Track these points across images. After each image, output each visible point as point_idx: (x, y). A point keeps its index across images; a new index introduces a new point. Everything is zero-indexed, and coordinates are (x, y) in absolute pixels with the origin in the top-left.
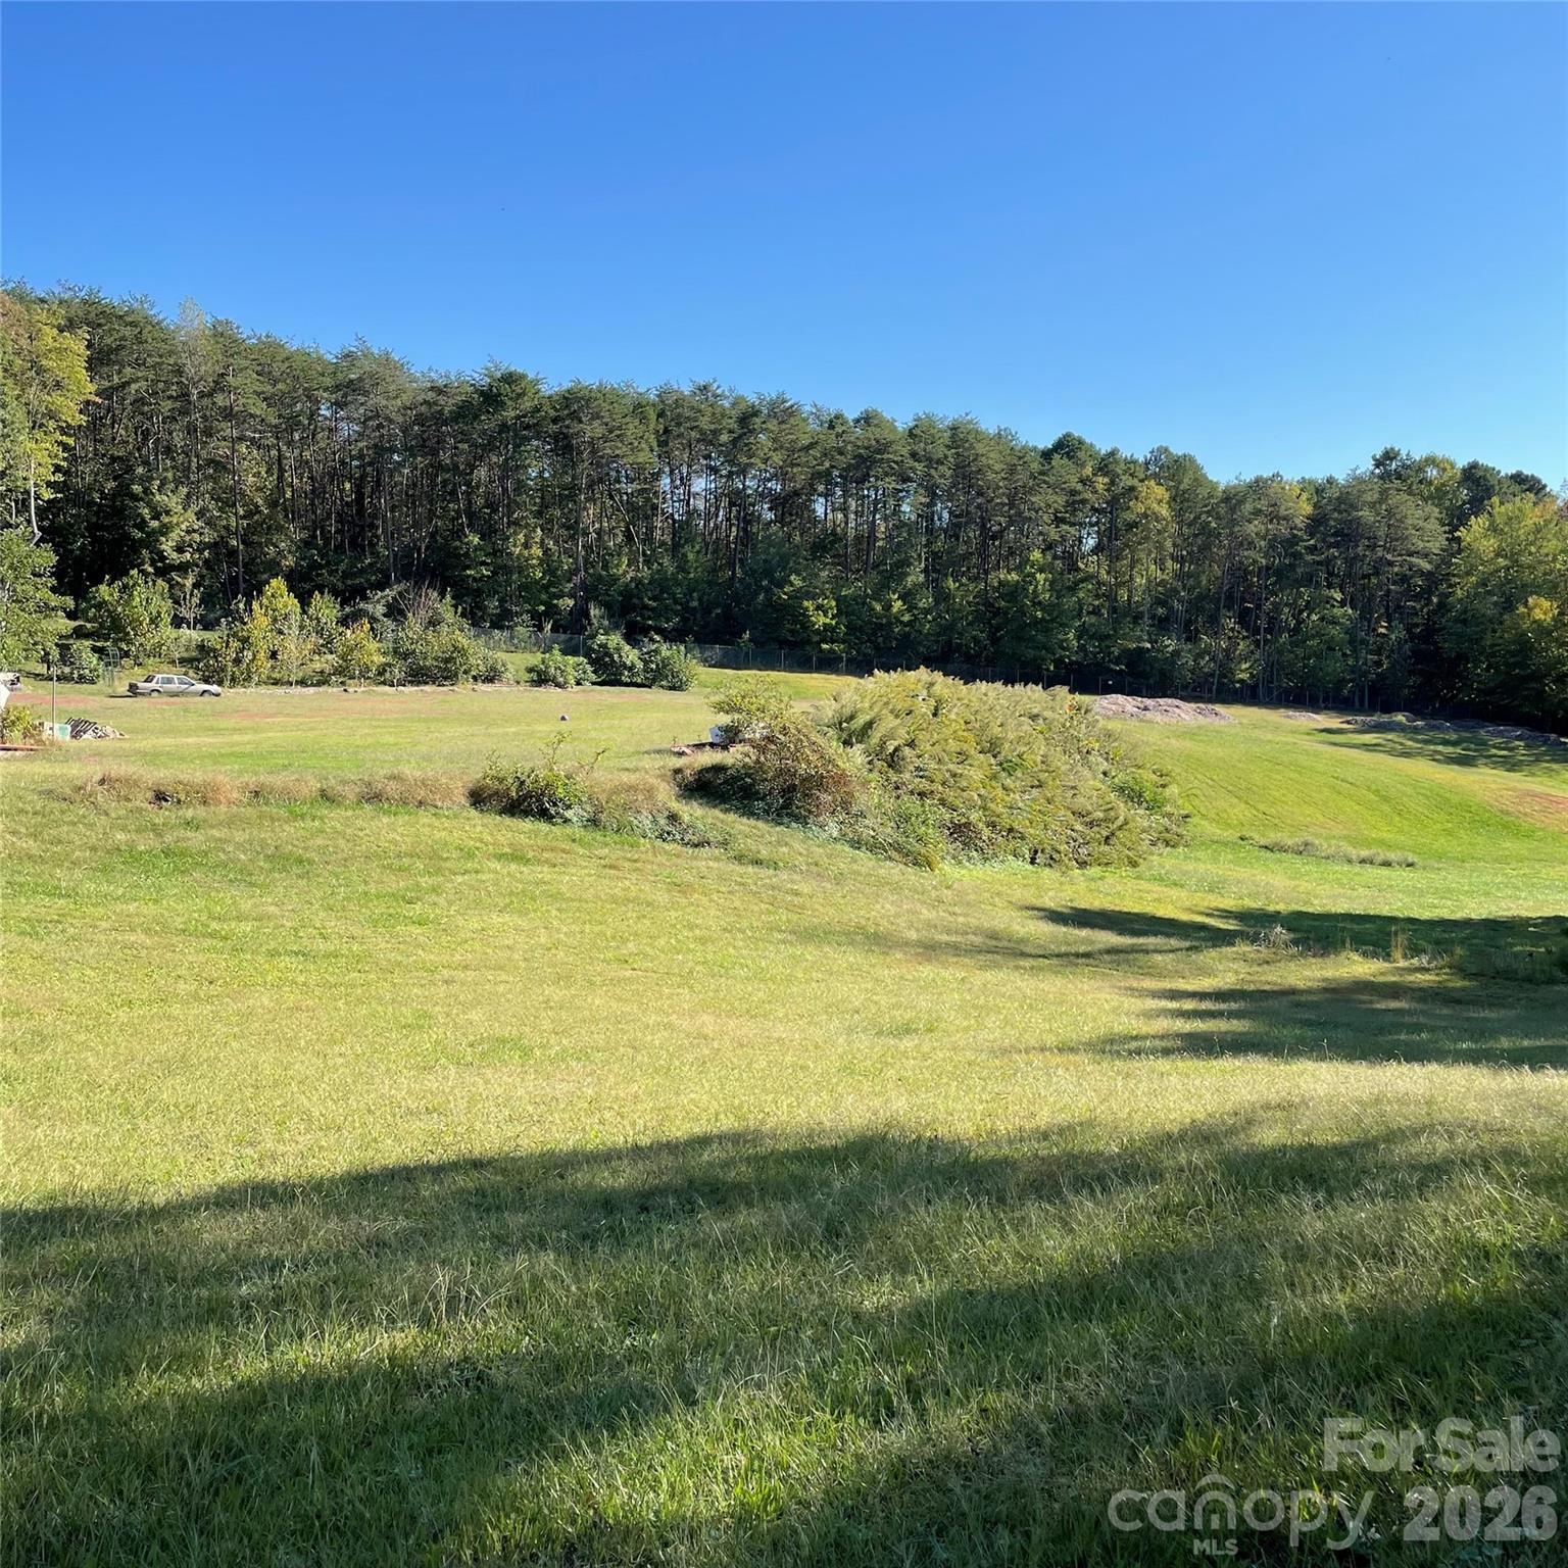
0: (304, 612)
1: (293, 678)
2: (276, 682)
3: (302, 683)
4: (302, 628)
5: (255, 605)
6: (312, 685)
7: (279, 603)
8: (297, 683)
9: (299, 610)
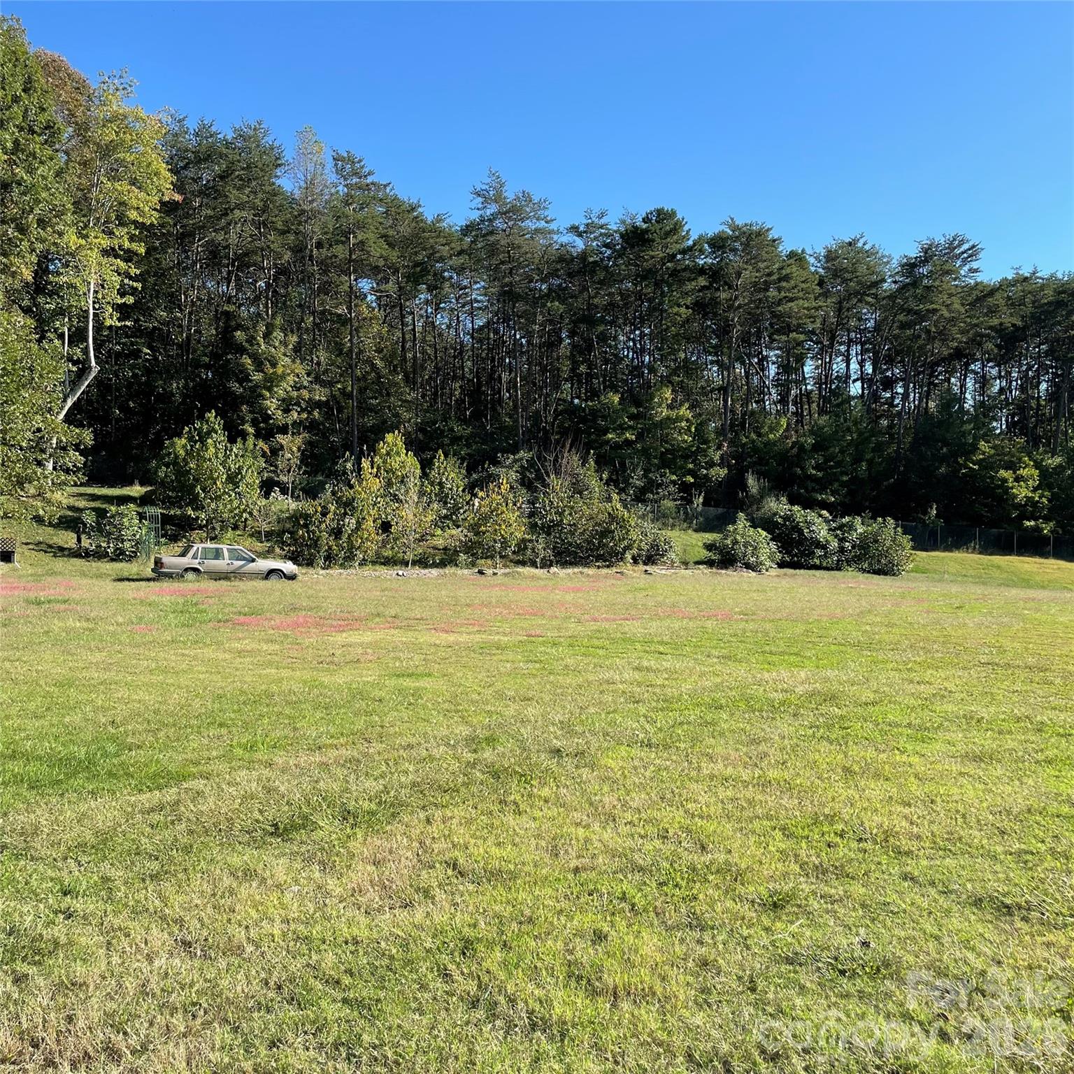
0: (424, 475)
1: (410, 556)
2: (388, 562)
3: (422, 562)
4: (422, 493)
5: (365, 463)
6: (435, 565)
7: (395, 463)
8: (414, 563)
9: (418, 472)
